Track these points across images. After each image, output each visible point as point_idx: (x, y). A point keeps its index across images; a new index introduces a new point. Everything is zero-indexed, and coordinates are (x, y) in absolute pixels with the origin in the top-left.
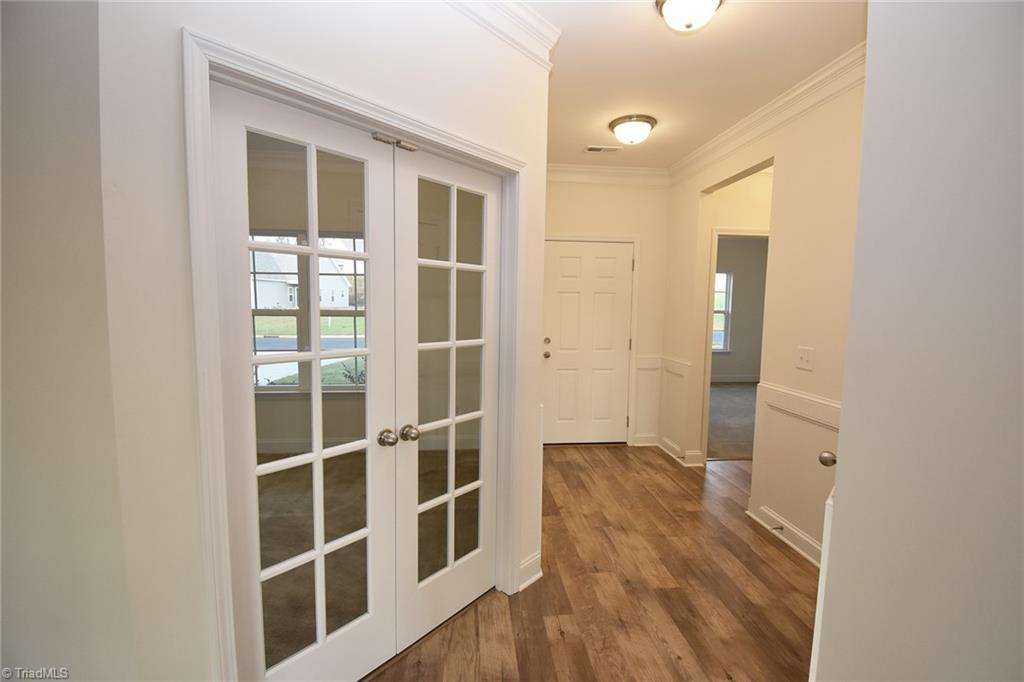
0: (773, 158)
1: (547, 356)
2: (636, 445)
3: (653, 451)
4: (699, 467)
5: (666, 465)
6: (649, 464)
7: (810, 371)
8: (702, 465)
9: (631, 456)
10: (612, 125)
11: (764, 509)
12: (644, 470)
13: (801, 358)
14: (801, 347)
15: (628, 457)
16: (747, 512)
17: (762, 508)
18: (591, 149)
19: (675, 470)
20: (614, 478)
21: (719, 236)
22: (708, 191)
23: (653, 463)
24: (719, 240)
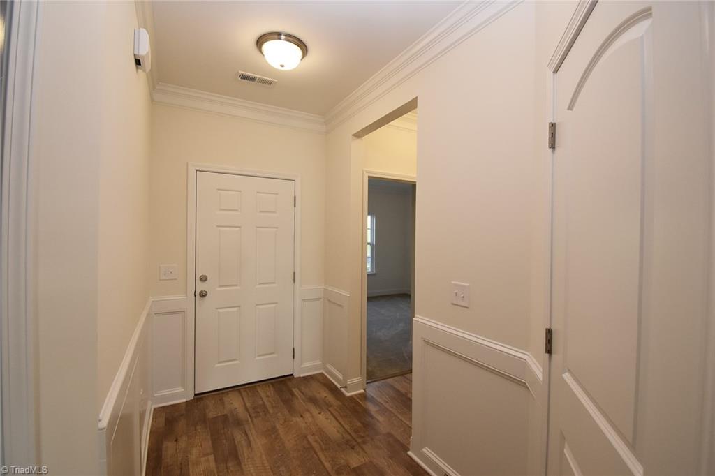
0: (416, 98)
1: (203, 295)
2: (302, 376)
3: (319, 381)
4: (360, 394)
5: (331, 398)
6: (313, 400)
7: (467, 307)
8: (363, 391)
9: (296, 391)
10: (260, 41)
11: (427, 451)
12: (308, 411)
13: (456, 294)
14: (453, 282)
15: (292, 394)
16: (409, 453)
17: (424, 450)
18: (243, 77)
19: (339, 403)
20: (274, 429)
21: (369, 177)
22: (358, 135)
23: (318, 396)
24: (369, 180)
